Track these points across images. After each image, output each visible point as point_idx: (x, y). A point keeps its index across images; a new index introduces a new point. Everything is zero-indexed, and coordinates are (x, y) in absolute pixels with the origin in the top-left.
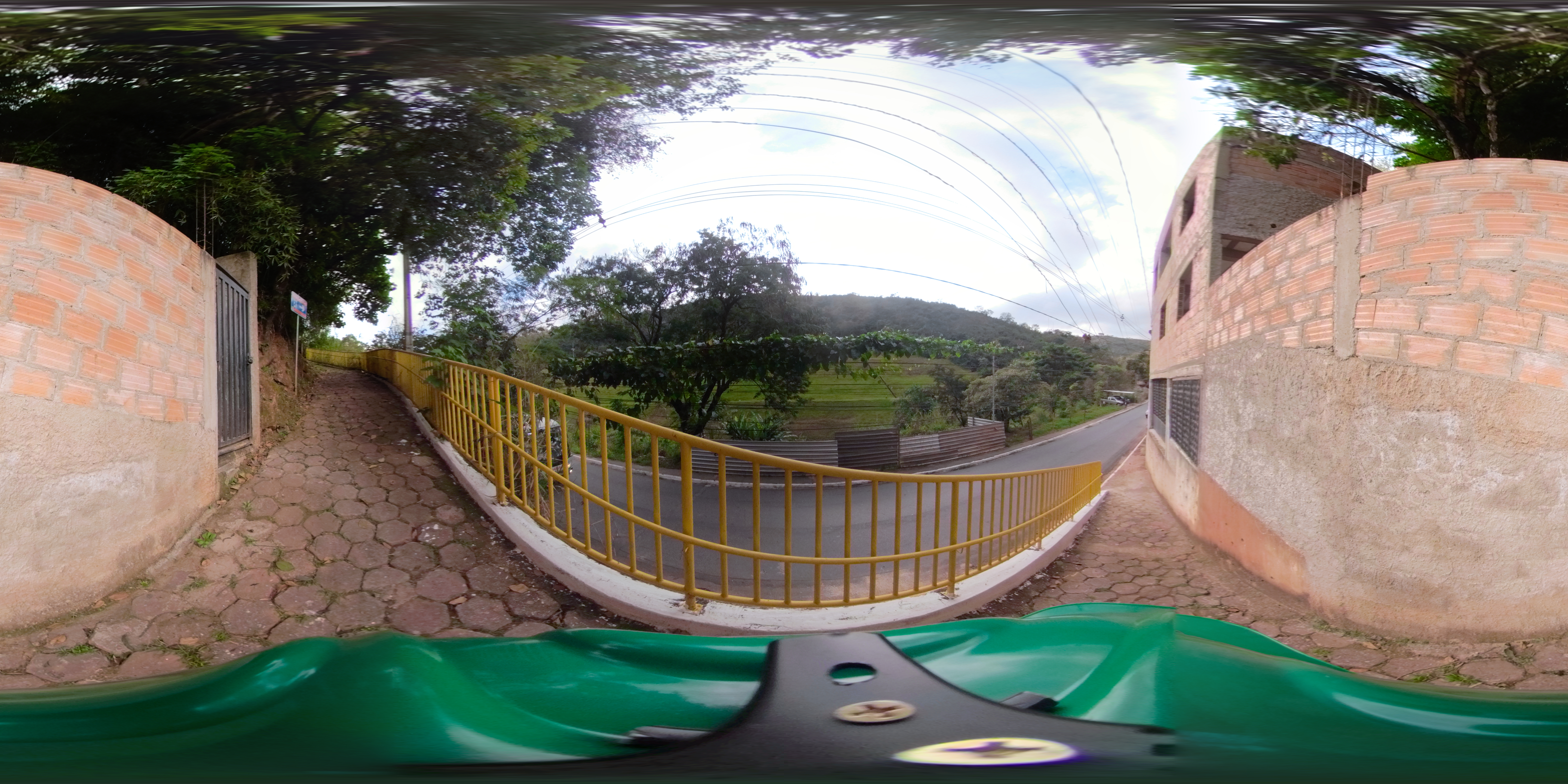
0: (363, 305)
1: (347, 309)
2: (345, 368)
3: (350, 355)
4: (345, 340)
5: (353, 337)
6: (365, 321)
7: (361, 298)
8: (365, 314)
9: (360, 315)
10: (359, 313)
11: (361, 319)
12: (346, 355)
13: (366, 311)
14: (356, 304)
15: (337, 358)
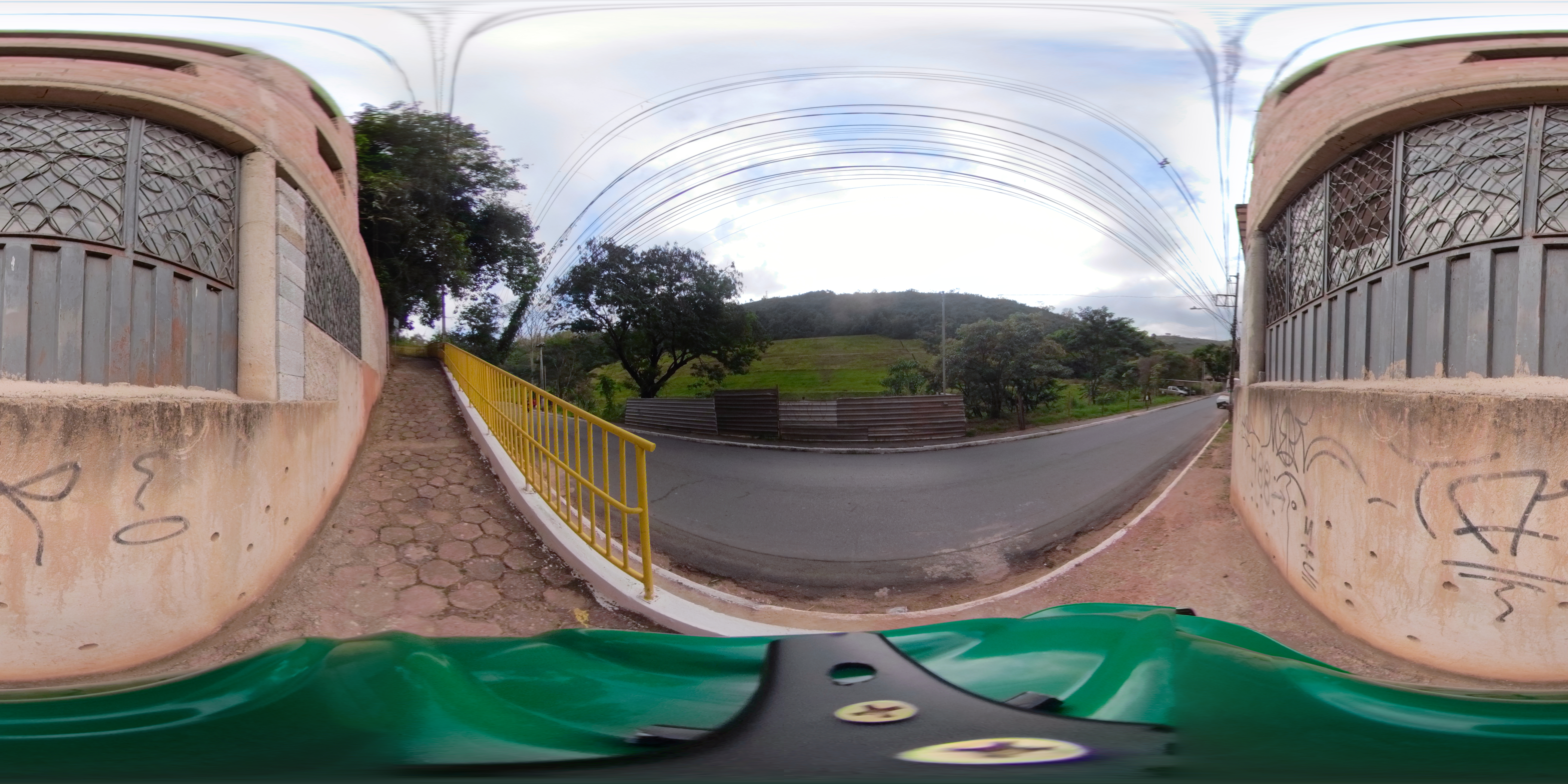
0: (426, 316)
1: (414, 319)
2: (413, 357)
3: (418, 348)
4: (413, 339)
5: (420, 336)
6: (427, 326)
7: (424, 311)
8: (427, 322)
9: (424, 322)
10: (423, 321)
11: (424, 325)
12: (415, 348)
13: (428, 320)
14: (421, 315)
15: (408, 350)
